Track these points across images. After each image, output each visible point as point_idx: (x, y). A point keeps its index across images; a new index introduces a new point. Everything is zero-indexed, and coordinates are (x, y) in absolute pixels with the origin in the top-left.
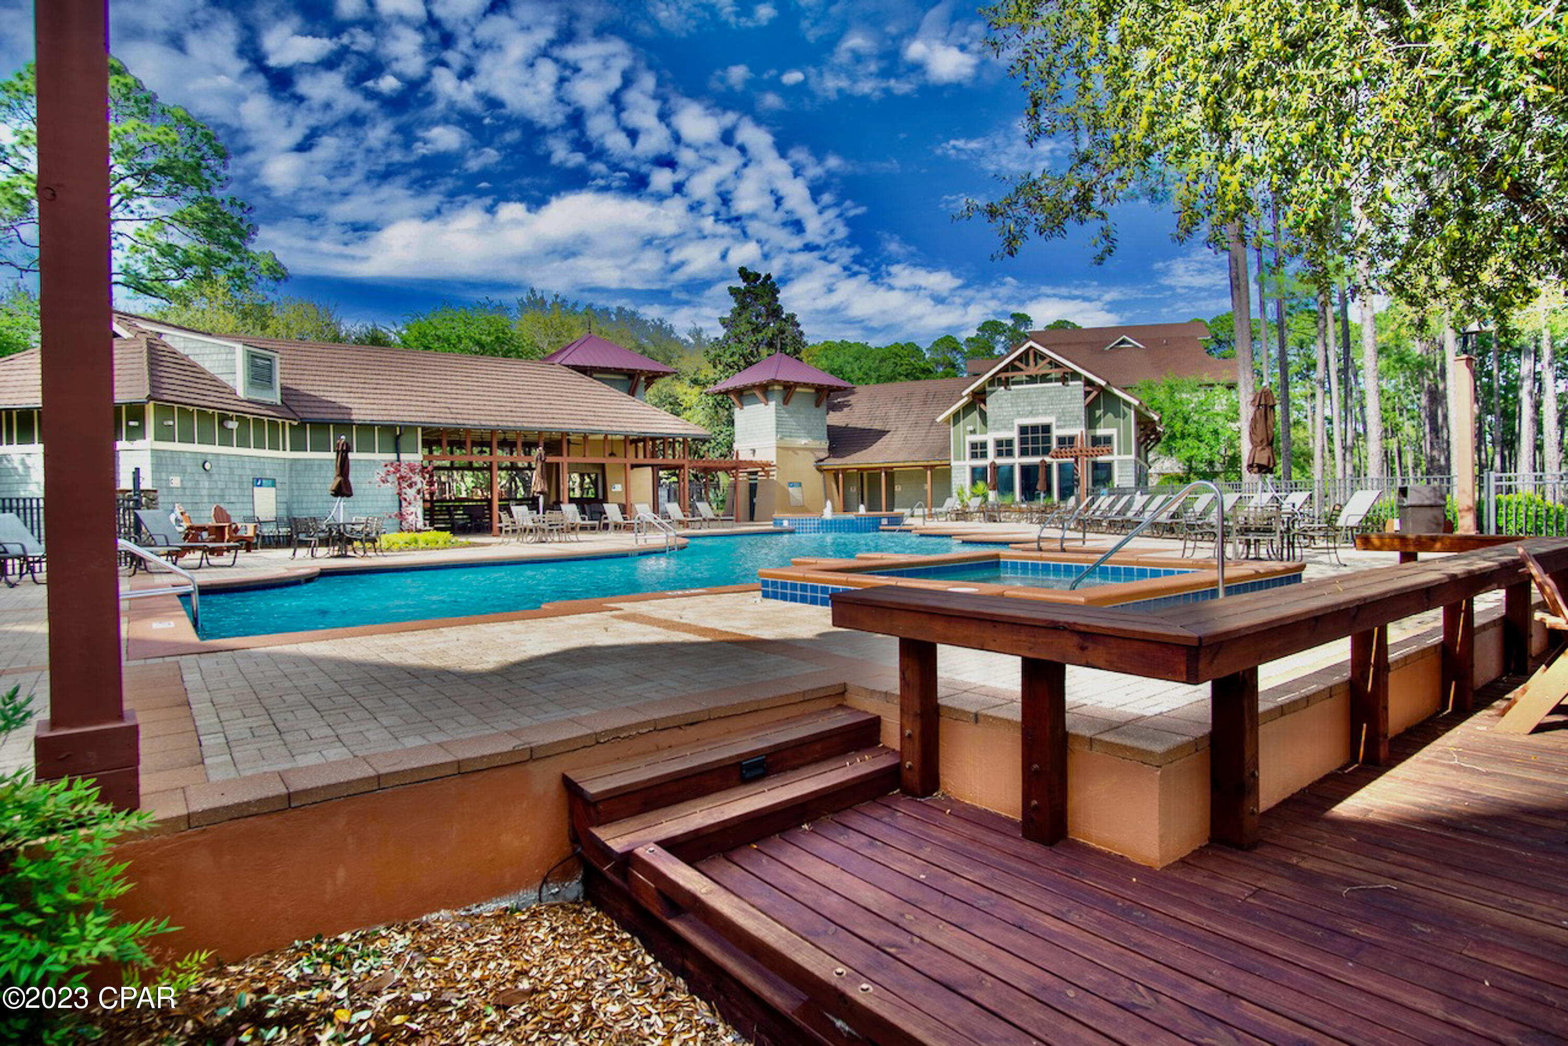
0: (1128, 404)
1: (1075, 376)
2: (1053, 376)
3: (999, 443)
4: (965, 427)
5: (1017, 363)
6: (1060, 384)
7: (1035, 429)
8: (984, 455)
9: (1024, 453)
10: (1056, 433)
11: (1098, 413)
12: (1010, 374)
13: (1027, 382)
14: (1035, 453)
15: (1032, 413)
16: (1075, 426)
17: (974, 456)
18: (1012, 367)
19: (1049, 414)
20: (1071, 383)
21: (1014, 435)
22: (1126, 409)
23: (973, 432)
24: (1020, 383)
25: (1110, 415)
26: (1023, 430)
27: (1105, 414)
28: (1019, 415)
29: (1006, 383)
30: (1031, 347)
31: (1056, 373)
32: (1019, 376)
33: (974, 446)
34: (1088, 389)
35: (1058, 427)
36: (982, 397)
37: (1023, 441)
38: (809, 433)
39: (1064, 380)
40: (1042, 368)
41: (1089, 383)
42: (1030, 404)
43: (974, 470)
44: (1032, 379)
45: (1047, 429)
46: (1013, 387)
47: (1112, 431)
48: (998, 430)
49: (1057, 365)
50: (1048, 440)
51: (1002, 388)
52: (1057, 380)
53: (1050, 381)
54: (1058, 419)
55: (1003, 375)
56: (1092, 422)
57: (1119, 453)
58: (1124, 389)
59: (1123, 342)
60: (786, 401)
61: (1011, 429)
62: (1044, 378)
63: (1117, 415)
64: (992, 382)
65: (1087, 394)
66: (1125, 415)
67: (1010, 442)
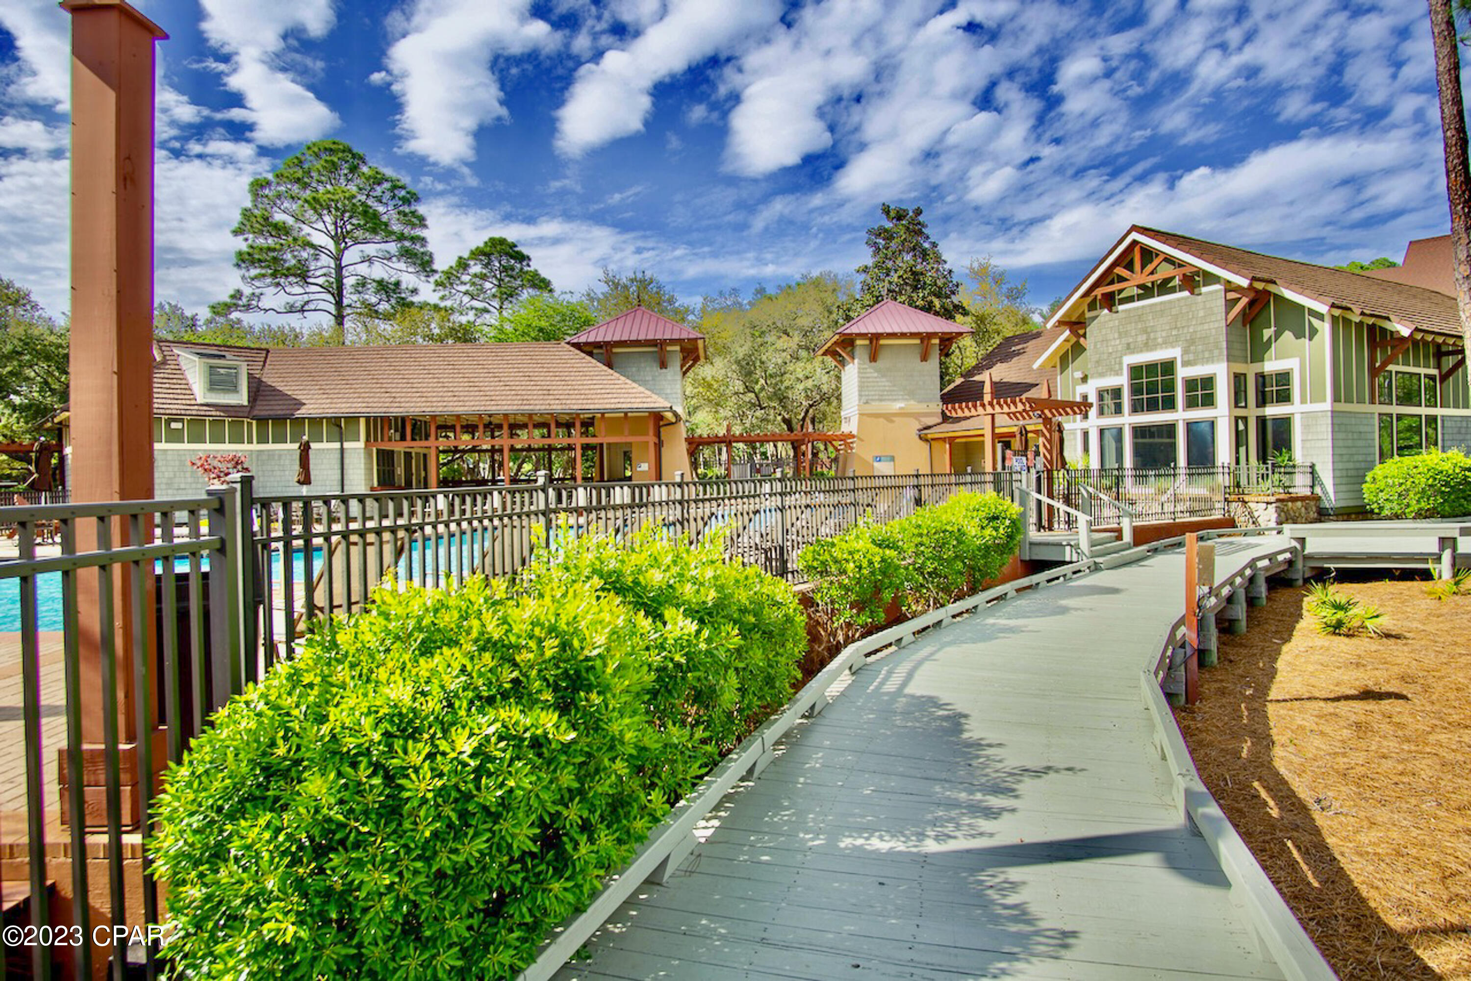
0: (1315, 314)
1: (1208, 279)
3: (1103, 395)
4: (1073, 374)
5: (1117, 270)
6: (1186, 293)
7: (1151, 368)
9: (1136, 408)
10: (1182, 373)
11: (1267, 333)
12: (1115, 289)
13: (1140, 297)
14: (1152, 406)
15: (1148, 346)
16: (1210, 360)
18: (1110, 277)
19: (1168, 343)
20: (1204, 290)
21: (1122, 380)
22: (1315, 322)
23: (1085, 380)
24: (1130, 299)
25: (1288, 335)
26: (1136, 371)
27: (1278, 335)
28: (1130, 349)
29: (1110, 301)
30: (1135, 243)
31: (1174, 277)
34: (1232, 295)
35: (1185, 364)
36: (1081, 326)
37: (1136, 390)
38: (911, 394)
39: (1187, 287)
40: (1156, 272)
41: (1229, 287)
42: (1145, 331)
44: (1147, 291)
45: (1168, 367)
46: (1121, 308)
47: (1290, 363)
48: (1102, 375)
49: (1177, 264)
50: (1170, 386)
51: (1105, 310)
52: (1178, 289)
53: (1172, 290)
54: (1185, 352)
55: (1099, 292)
56: (1248, 351)
57: (1303, 401)
58: (1295, 287)
60: (873, 358)
61: (1118, 373)
62: (1164, 287)
63: (1299, 335)
64: (1087, 303)
66: (1313, 332)
67: (1116, 393)
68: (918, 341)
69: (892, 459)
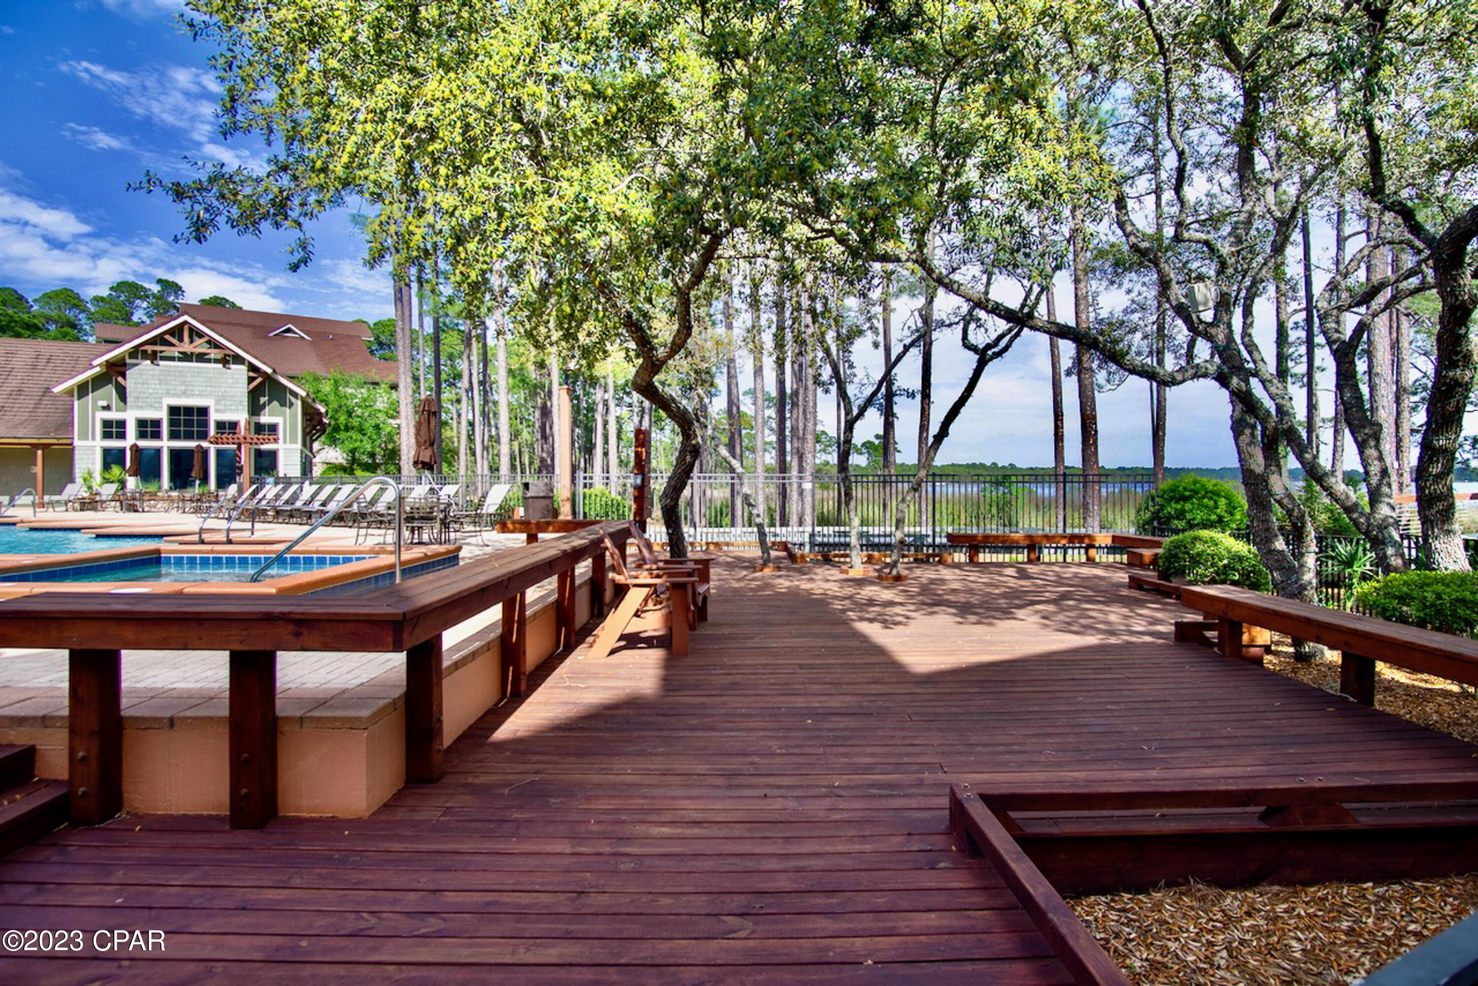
0: (295, 395)
1: (238, 360)
2: (212, 356)
3: (142, 424)
4: (95, 402)
5: (167, 337)
6: (220, 366)
7: (189, 410)
8: (122, 436)
9: (174, 435)
10: (214, 417)
11: (263, 400)
12: (158, 348)
13: (180, 359)
14: (189, 436)
15: (184, 393)
16: (237, 411)
17: (107, 435)
18: (160, 340)
19: (208, 396)
20: (233, 366)
21: (163, 415)
22: (293, 399)
23: (107, 408)
24: (172, 359)
25: (275, 404)
26: (174, 411)
27: (270, 402)
28: (169, 394)
29: (154, 357)
30: (186, 322)
31: (214, 354)
32: (169, 351)
33: (107, 424)
34: (252, 374)
35: (217, 411)
36: (122, 369)
37: (172, 423)
39: (224, 362)
40: (199, 346)
41: (252, 368)
42: (184, 383)
43: (106, 452)
44: (186, 357)
45: (203, 412)
46: (161, 363)
47: (277, 420)
48: (141, 408)
49: (216, 345)
50: (206, 424)
51: (148, 362)
52: (216, 361)
53: (209, 361)
54: (218, 402)
55: (149, 348)
56: (255, 408)
57: (285, 442)
58: (291, 378)
59: (289, 330)
61: (159, 408)
62: (201, 358)
63: (283, 404)
64: (135, 353)
65: (251, 380)
66: (291, 404)
67: (157, 423)
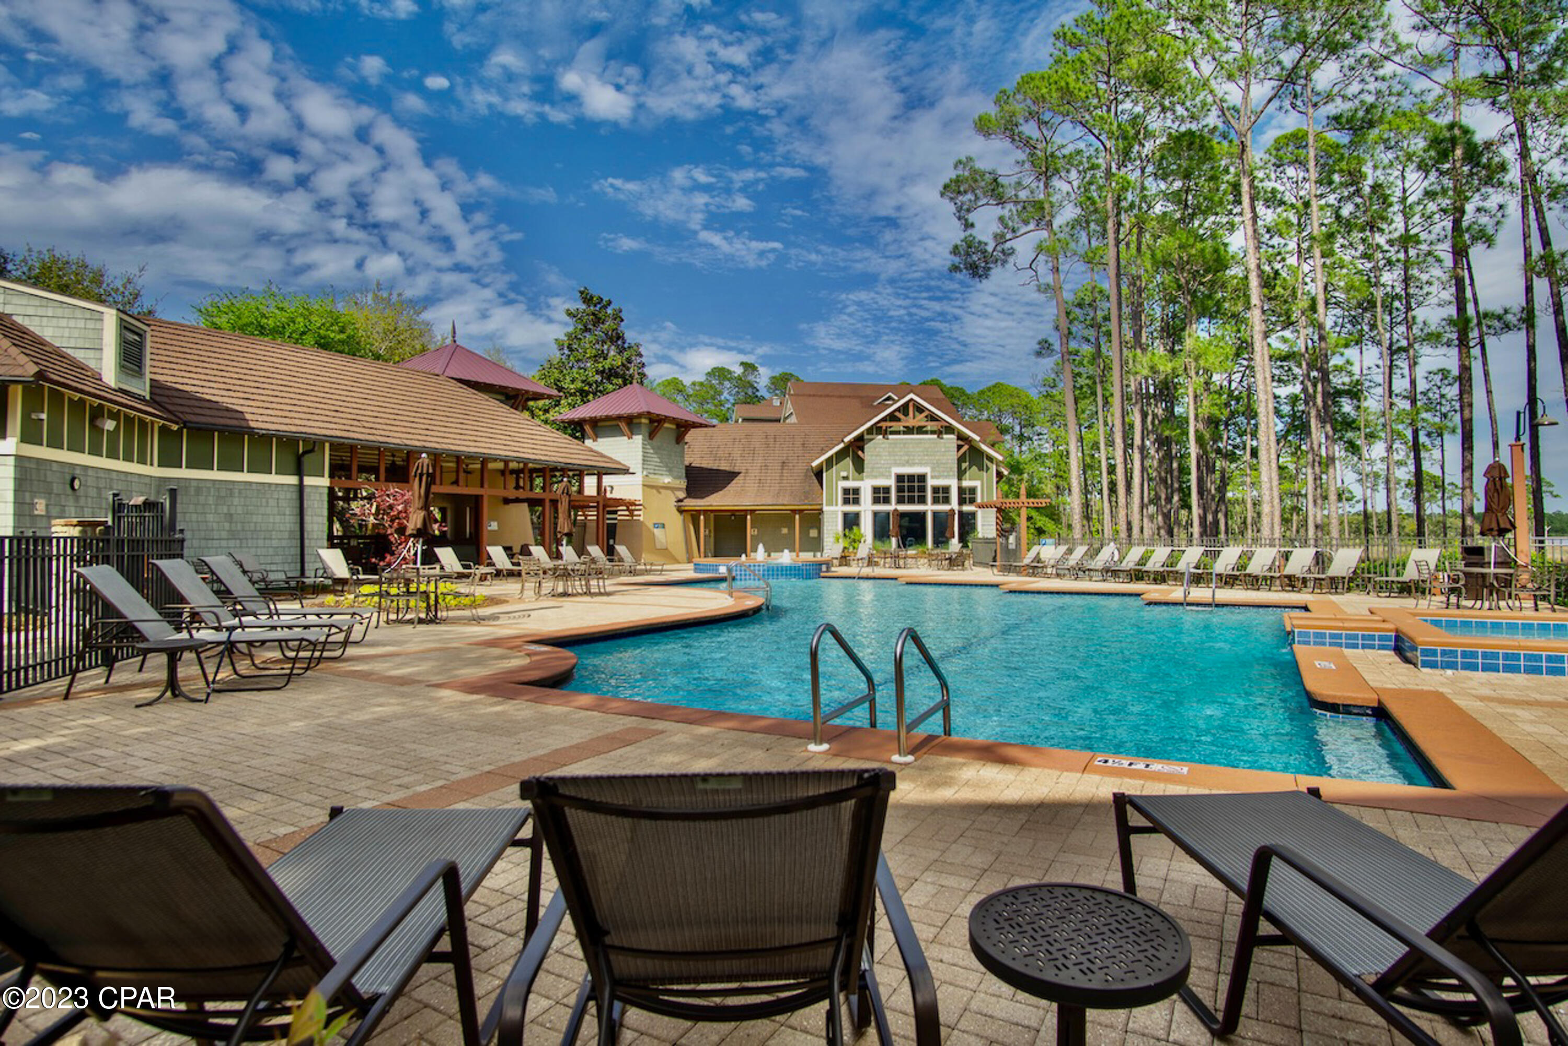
0: (990, 459)
1: (949, 429)
2: (929, 428)
3: (876, 490)
4: (838, 473)
5: (897, 414)
6: (936, 436)
7: (911, 478)
9: (900, 501)
10: (931, 482)
11: (967, 465)
12: (889, 424)
13: (905, 433)
14: (911, 501)
15: (908, 463)
16: (949, 476)
17: (846, 501)
18: (892, 417)
19: (926, 464)
20: (945, 436)
21: (891, 482)
22: (989, 464)
23: (846, 478)
24: (898, 433)
25: (974, 468)
26: (900, 478)
27: (972, 467)
28: (896, 464)
29: (884, 432)
30: (911, 400)
31: (931, 426)
32: (896, 426)
33: (846, 491)
34: (960, 443)
35: (932, 477)
36: (860, 444)
37: (900, 489)
38: (670, 471)
39: (939, 433)
40: (918, 420)
41: (961, 437)
42: (907, 454)
43: (846, 515)
44: (909, 430)
45: (922, 478)
46: (891, 437)
47: (976, 483)
48: (876, 477)
49: (933, 418)
50: (923, 489)
51: (881, 437)
52: (933, 432)
53: (926, 433)
54: (933, 470)
55: (884, 425)
56: (961, 474)
57: (982, 506)
58: (992, 446)
59: (889, 398)
60: (651, 435)
61: (888, 477)
62: (920, 430)
63: (981, 469)
64: (870, 431)
65: (959, 447)
66: (988, 469)
67: (887, 490)
68: (674, 427)
69: (663, 526)
